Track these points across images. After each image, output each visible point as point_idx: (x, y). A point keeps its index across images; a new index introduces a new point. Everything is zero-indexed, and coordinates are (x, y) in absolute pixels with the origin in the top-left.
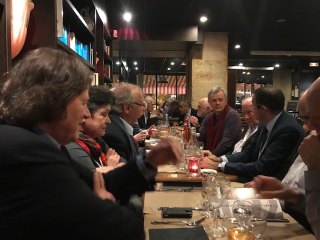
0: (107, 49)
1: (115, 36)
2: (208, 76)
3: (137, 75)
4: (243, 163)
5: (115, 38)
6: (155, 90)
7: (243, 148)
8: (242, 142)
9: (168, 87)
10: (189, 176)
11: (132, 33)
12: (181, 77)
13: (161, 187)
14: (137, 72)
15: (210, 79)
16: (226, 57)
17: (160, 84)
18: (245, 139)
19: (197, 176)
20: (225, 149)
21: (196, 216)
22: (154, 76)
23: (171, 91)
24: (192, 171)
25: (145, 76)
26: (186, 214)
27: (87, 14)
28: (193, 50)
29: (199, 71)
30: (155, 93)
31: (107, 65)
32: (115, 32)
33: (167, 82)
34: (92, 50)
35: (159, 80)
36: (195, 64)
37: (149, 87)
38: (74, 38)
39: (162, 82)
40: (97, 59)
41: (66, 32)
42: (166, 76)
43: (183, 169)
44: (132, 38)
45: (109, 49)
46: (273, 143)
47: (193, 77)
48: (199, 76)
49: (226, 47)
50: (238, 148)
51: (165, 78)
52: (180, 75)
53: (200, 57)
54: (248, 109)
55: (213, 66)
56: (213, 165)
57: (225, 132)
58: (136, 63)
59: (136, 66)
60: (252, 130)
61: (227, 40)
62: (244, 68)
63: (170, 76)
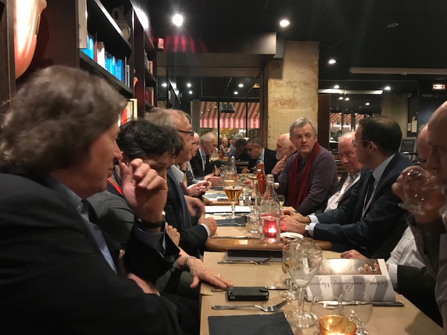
0: (149, 65)
1: (161, 46)
2: (291, 103)
3: (192, 102)
4: (339, 225)
5: (161, 50)
6: (216, 122)
7: (340, 203)
8: (338, 195)
9: (234, 118)
10: (264, 243)
11: (184, 42)
12: (253, 104)
13: (225, 257)
14: (192, 98)
15: (293, 107)
16: (315, 77)
17: (223, 114)
18: (343, 191)
19: (276, 243)
20: (315, 204)
21: (274, 298)
22: (215, 103)
23: (240, 123)
24: (268, 235)
25: (203, 103)
26: (260, 296)
27: (121, 15)
28: (269, 67)
29: (277, 96)
30: (216, 126)
31: (150, 88)
32: (161, 41)
33: (234, 112)
34: (128, 66)
35: (221, 108)
36: (273, 85)
37: (208, 118)
38: (103, 50)
39: (225, 112)
40: (136, 80)
41: (91, 42)
42: (231, 103)
43: (256, 232)
44: (184, 49)
45: (152, 65)
46: (381, 197)
47: (270, 105)
48: (278, 103)
49: (316, 63)
50: (333, 203)
51: (230, 106)
52: (252, 101)
53: (280, 77)
54: (347, 150)
55: (298, 89)
56: (297, 227)
57: (315, 180)
58: (189, 85)
59: (191, 89)
60: (353, 179)
61: (318, 52)
62: (340, 92)
63: (237, 104)
